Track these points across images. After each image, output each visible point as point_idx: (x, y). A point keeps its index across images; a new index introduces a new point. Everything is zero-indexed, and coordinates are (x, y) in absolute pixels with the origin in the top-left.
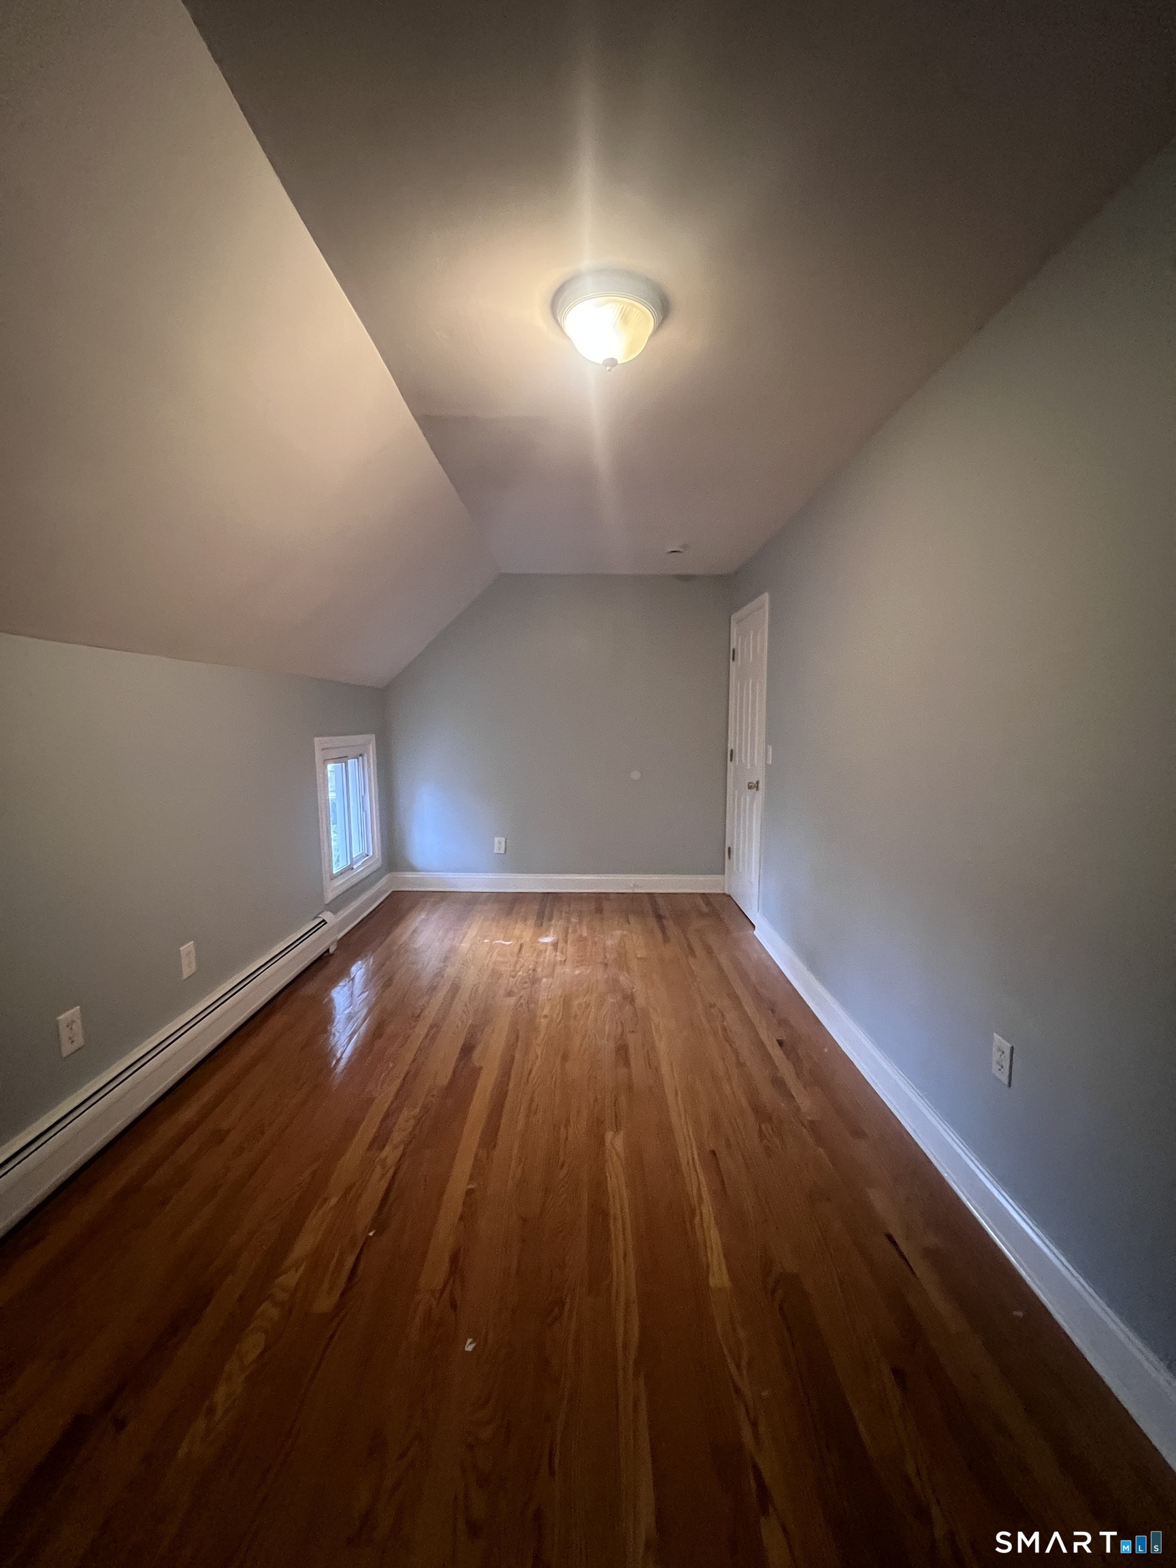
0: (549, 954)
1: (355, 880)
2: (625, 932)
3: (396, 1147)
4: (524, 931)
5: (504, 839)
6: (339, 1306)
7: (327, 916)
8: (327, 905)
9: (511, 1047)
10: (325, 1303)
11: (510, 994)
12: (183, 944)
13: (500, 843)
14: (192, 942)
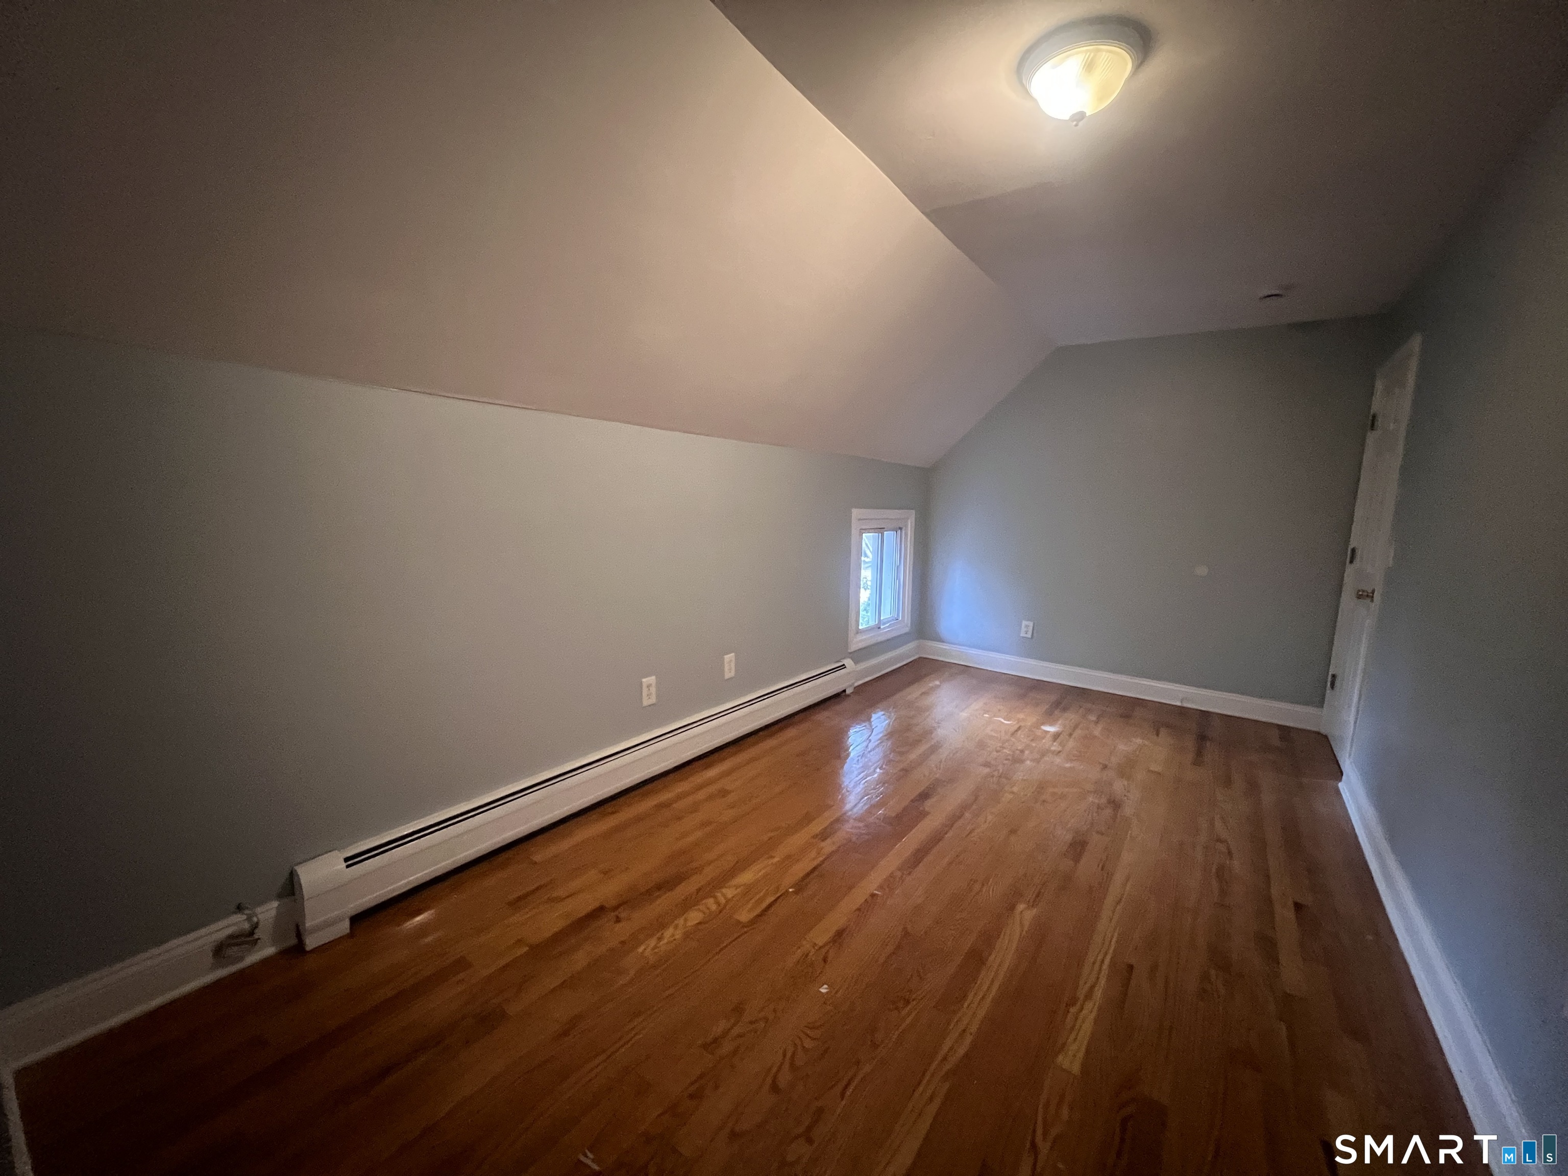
0: (1046, 742)
1: (880, 639)
2: (1146, 743)
3: (834, 843)
4: (1028, 717)
5: (1032, 623)
6: (753, 922)
7: (848, 662)
8: (850, 653)
9: (964, 807)
10: (744, 916)
11: (987, 765)
12: (727, 654)
13: (1027, 626)
14: (733, 654)
